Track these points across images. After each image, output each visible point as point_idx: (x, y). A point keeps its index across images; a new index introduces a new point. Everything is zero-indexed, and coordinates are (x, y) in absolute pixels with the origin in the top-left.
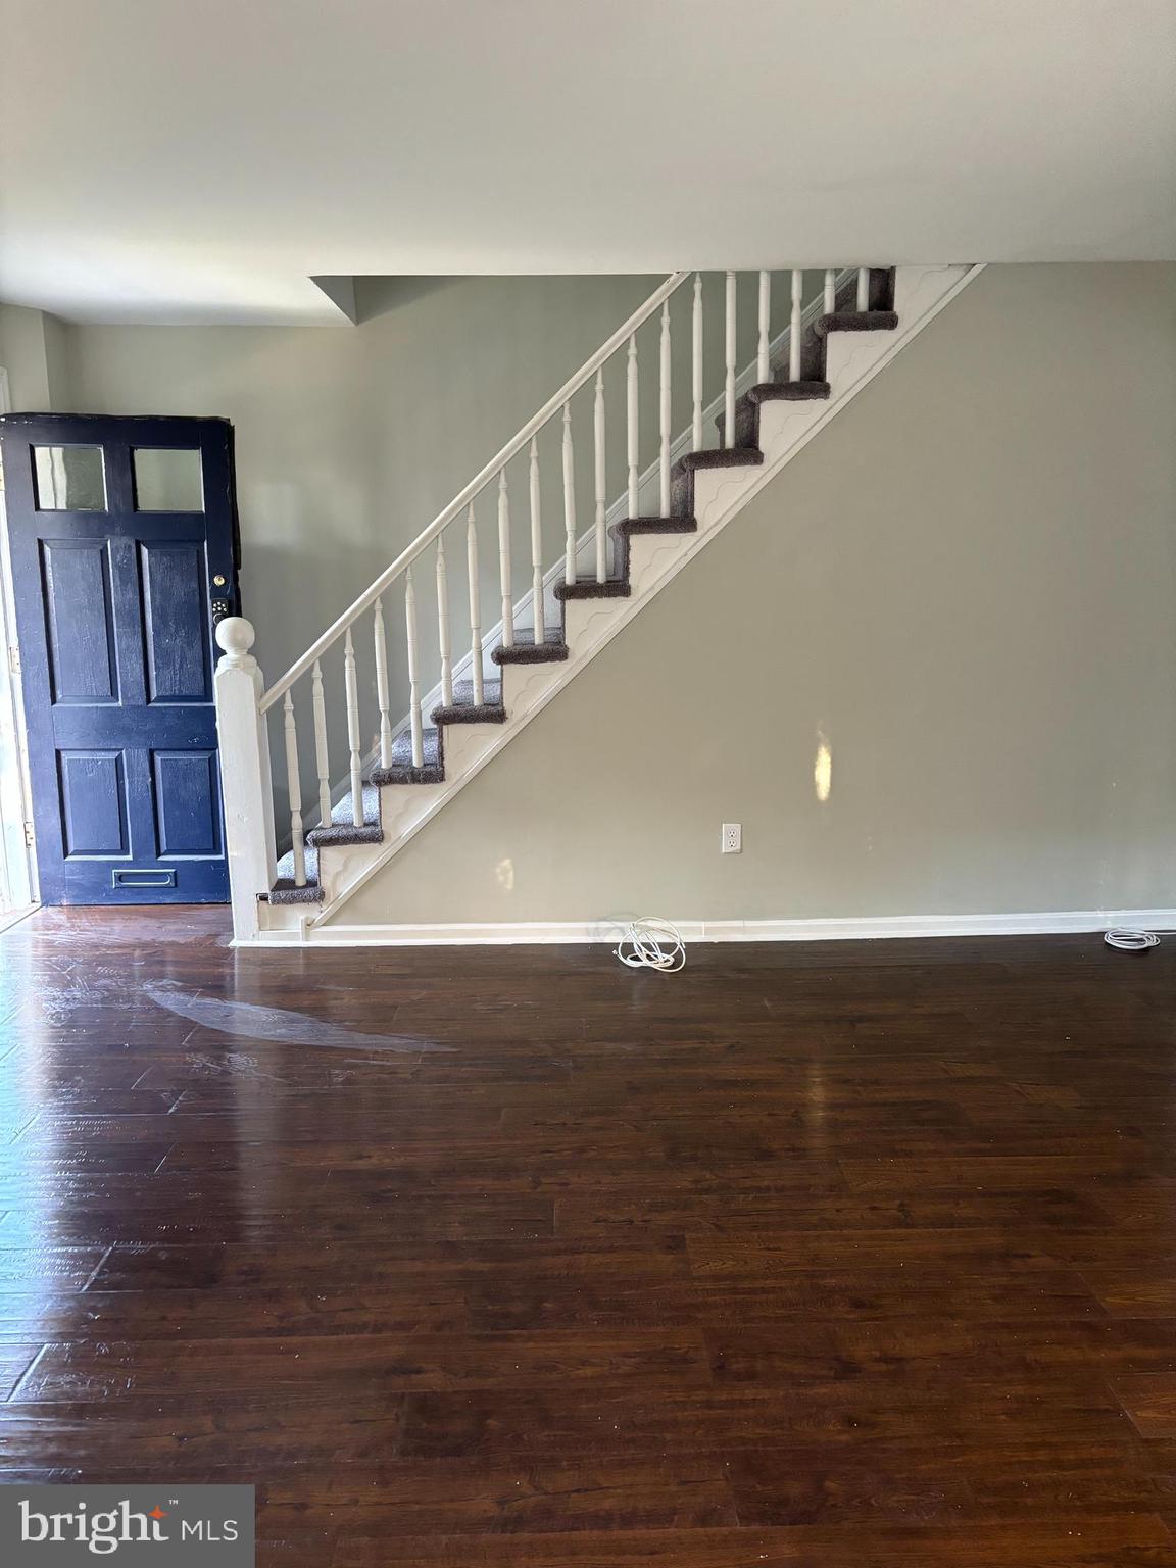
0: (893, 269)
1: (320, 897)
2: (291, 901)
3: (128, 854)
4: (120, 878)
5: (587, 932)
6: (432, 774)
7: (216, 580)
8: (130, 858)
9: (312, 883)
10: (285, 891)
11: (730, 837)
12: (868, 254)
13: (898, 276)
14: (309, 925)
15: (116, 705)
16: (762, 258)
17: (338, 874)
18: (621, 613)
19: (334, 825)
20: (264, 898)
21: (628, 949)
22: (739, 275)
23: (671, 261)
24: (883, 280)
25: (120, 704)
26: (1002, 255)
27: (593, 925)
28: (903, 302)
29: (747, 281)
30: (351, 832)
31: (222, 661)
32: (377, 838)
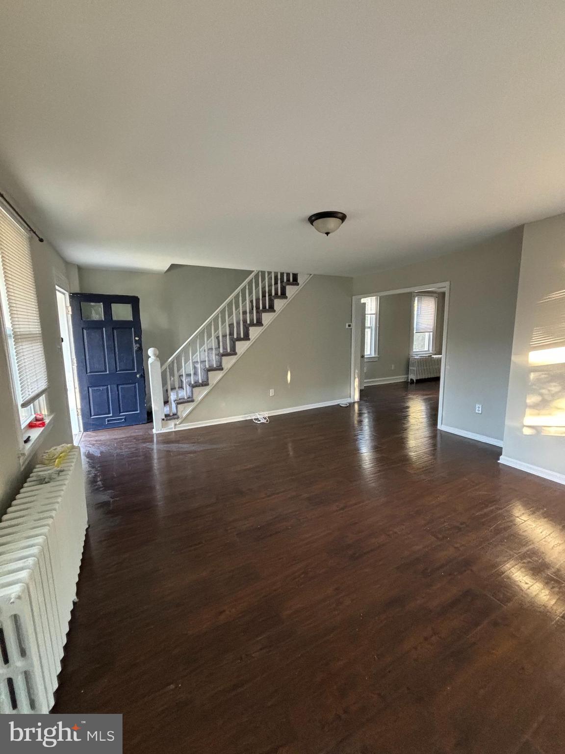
0: (297, 274)
1: (178, 418)
2: (170, 420)
3: (110, 414)
4: (108, 421)
5: (242, 418)
6: (205, 384)
7: (136, 338)
8: (111, 415)
9: (174, 415)
10: (168, 417)
11: (272, 392)
12: (292, 271)
13: (298, 275)
14: (175, 425)
15: (106, 373)
16: (273, 270)
17: (182, 411)
18: (246, 346)
19: (180, 399)
20: (163, 420)
21: (256, 419)
22: (268, 272)
23: (255, 268)
24: (295, 277)
25: (108, 372)
26: (316, 273)
27: (244, 416)
28: (300, 280)
29: (269, 273)
30: (184, 400)
31: (150, 359)
32: (193, 401)
